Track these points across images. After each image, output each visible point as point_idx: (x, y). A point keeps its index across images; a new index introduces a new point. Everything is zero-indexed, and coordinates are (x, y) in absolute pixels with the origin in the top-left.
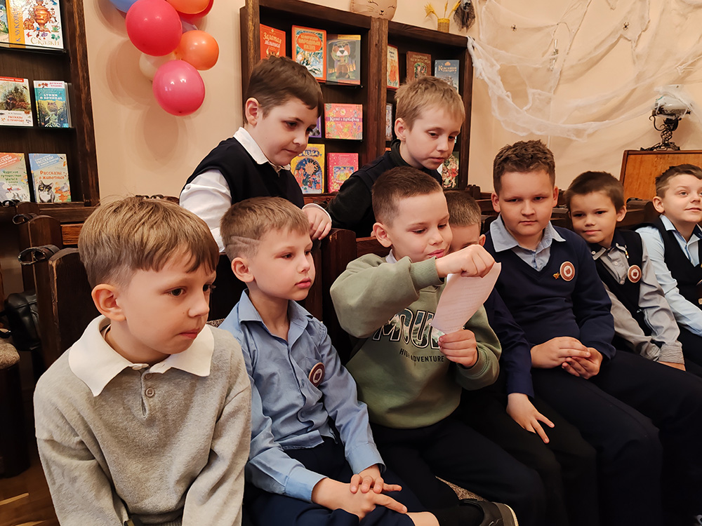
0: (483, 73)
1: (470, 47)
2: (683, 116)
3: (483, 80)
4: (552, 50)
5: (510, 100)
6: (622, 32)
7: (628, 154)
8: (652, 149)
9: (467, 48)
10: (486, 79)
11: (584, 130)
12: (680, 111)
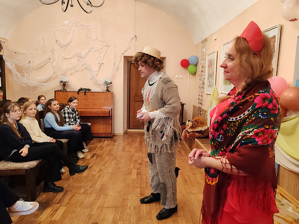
0: (9, 67)
1: (4, 58)
2: (67, 83)
3: (10, 68)
4: (28, 61)
5: (19, 75)
6: (49, 60)
7: (55, 91)
8: (61, 90)
9: (3, 58)
10: (11, 68)
11: (43, 85)
12: (66, 82)
